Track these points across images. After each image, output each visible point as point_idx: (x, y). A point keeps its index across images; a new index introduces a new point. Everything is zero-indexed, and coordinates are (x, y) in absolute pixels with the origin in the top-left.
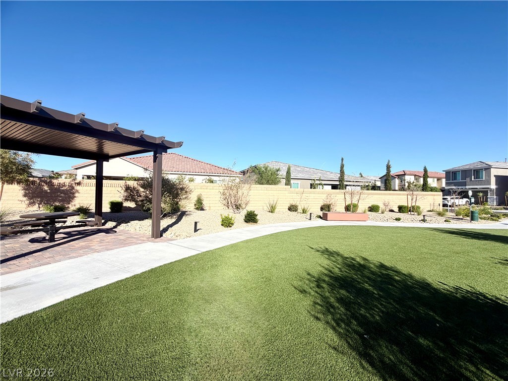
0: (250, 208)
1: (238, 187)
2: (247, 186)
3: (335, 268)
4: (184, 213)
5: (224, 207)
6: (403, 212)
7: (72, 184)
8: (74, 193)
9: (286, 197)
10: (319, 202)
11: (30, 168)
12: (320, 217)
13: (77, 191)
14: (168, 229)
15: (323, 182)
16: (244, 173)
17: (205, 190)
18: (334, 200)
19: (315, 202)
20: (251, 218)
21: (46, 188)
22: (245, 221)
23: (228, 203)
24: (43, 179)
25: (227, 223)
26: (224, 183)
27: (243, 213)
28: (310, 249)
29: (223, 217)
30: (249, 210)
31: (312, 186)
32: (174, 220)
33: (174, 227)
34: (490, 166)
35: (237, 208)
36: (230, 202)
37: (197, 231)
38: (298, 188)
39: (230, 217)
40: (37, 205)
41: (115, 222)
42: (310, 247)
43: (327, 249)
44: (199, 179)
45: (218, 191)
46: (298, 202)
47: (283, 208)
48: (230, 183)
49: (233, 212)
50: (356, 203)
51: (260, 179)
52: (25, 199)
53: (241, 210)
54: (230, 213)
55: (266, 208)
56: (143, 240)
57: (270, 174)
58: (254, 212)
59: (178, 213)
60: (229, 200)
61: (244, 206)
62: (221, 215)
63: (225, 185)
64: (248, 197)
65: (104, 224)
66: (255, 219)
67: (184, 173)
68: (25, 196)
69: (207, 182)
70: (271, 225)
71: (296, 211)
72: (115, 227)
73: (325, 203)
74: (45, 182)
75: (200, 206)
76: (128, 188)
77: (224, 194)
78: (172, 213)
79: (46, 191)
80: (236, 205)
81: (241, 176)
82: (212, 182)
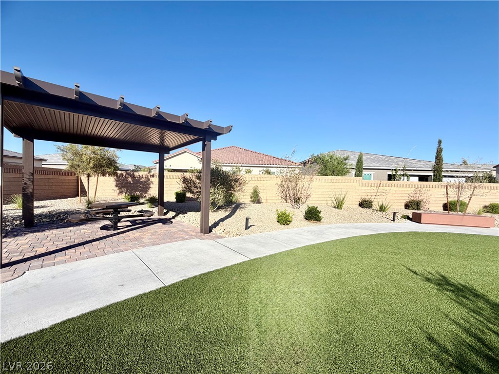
0: (311, 203)
1: (297, 179)
2: (307, 177)
3: (486, 331)
4: (238, 206)
5: (282, 200)
7: (148, 176)
8: (149, 184)
9: (357, 191)
10: (402, 198)
11: (116, 163)
12: (408, 218)
13: (152, 182)
14: (219, 223)
15: (409, 173)
16: (305, 164)
17: (262, 182)
18: (425, 195)
19: (397, 198)
20: (313, 215)
21: (130, 179)
22: (306, 219)
23: (286, 196)
24: (128, 172)
25: (284, 220)
26: (282, 174)
27: (303, 208)
28: (412, 274)
29: (279, 213)
30: (310, 206)
31: (390, 177)
32: (228, 213)
33: (226, 221)
35: (296, 201)
36: (288, 195)
37: (249, 228)
38: (370, 179)
39: (287, 213)
40: (124, 194)
41: (175, 212)
42: (410, 270)
43: (444, 277)
44: (256, 171)
45: (275, 183)
46: (373, 197)
47: (352, 203)
48: (288, 174)
49: (291, 206)
50: (467, 201)
51: (324, 169)
52: (117, 188)
53: (301, 204)
54: (287, 208)
55: (330, 203)
56: (192, 235)
57: (335, 163)
58: (317, 208)
59: (232, 206)
60: (287, 193)
61: (304, 200)
62: (277, 211)
63: (283, 176)
64: (309, 190)
65: (165, 214)
66: (318, 216)
67: (243, 165)
68: (116, 186)
69: (264, 173)
70: (338, 225)
71: (370, 207)
72: (174, 217)
73: (412, 199)
74: (129, 174)
75: (256, 199)
76: (185, 180)
77: (282, 186)
78: (227, 206)
79: (130, 182)
80: (295, 199)
81: (300, 166)
82: (269, 173)
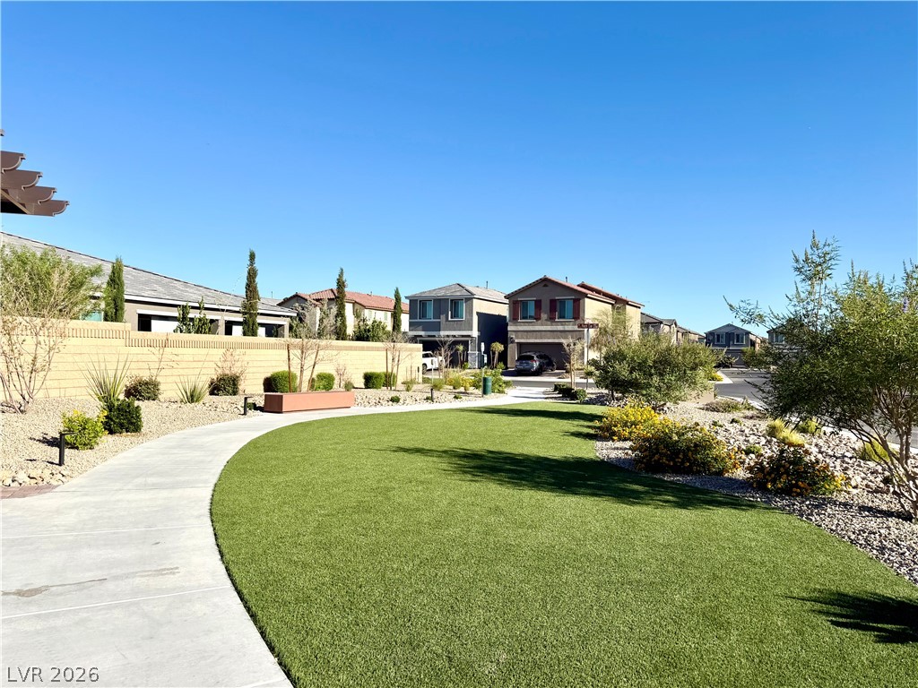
6: (372, 388)
10: (206, 371)
12: (255, 407)
22: (110, 430)
34: (472, 294)
73: (222, 372)
